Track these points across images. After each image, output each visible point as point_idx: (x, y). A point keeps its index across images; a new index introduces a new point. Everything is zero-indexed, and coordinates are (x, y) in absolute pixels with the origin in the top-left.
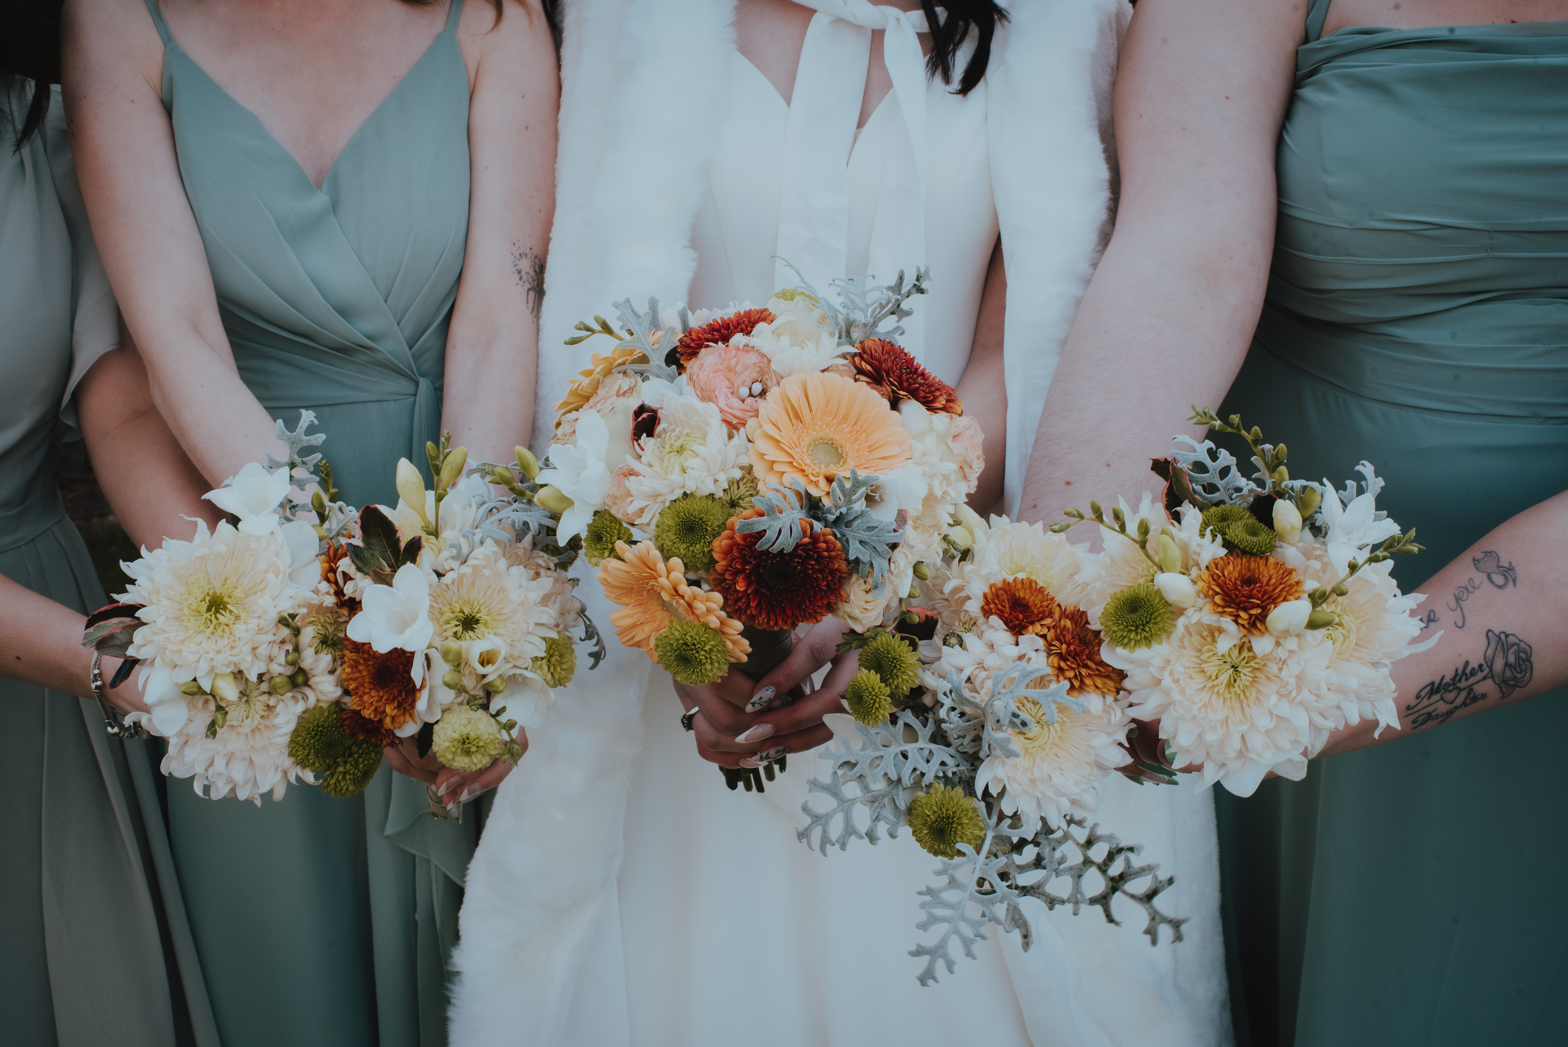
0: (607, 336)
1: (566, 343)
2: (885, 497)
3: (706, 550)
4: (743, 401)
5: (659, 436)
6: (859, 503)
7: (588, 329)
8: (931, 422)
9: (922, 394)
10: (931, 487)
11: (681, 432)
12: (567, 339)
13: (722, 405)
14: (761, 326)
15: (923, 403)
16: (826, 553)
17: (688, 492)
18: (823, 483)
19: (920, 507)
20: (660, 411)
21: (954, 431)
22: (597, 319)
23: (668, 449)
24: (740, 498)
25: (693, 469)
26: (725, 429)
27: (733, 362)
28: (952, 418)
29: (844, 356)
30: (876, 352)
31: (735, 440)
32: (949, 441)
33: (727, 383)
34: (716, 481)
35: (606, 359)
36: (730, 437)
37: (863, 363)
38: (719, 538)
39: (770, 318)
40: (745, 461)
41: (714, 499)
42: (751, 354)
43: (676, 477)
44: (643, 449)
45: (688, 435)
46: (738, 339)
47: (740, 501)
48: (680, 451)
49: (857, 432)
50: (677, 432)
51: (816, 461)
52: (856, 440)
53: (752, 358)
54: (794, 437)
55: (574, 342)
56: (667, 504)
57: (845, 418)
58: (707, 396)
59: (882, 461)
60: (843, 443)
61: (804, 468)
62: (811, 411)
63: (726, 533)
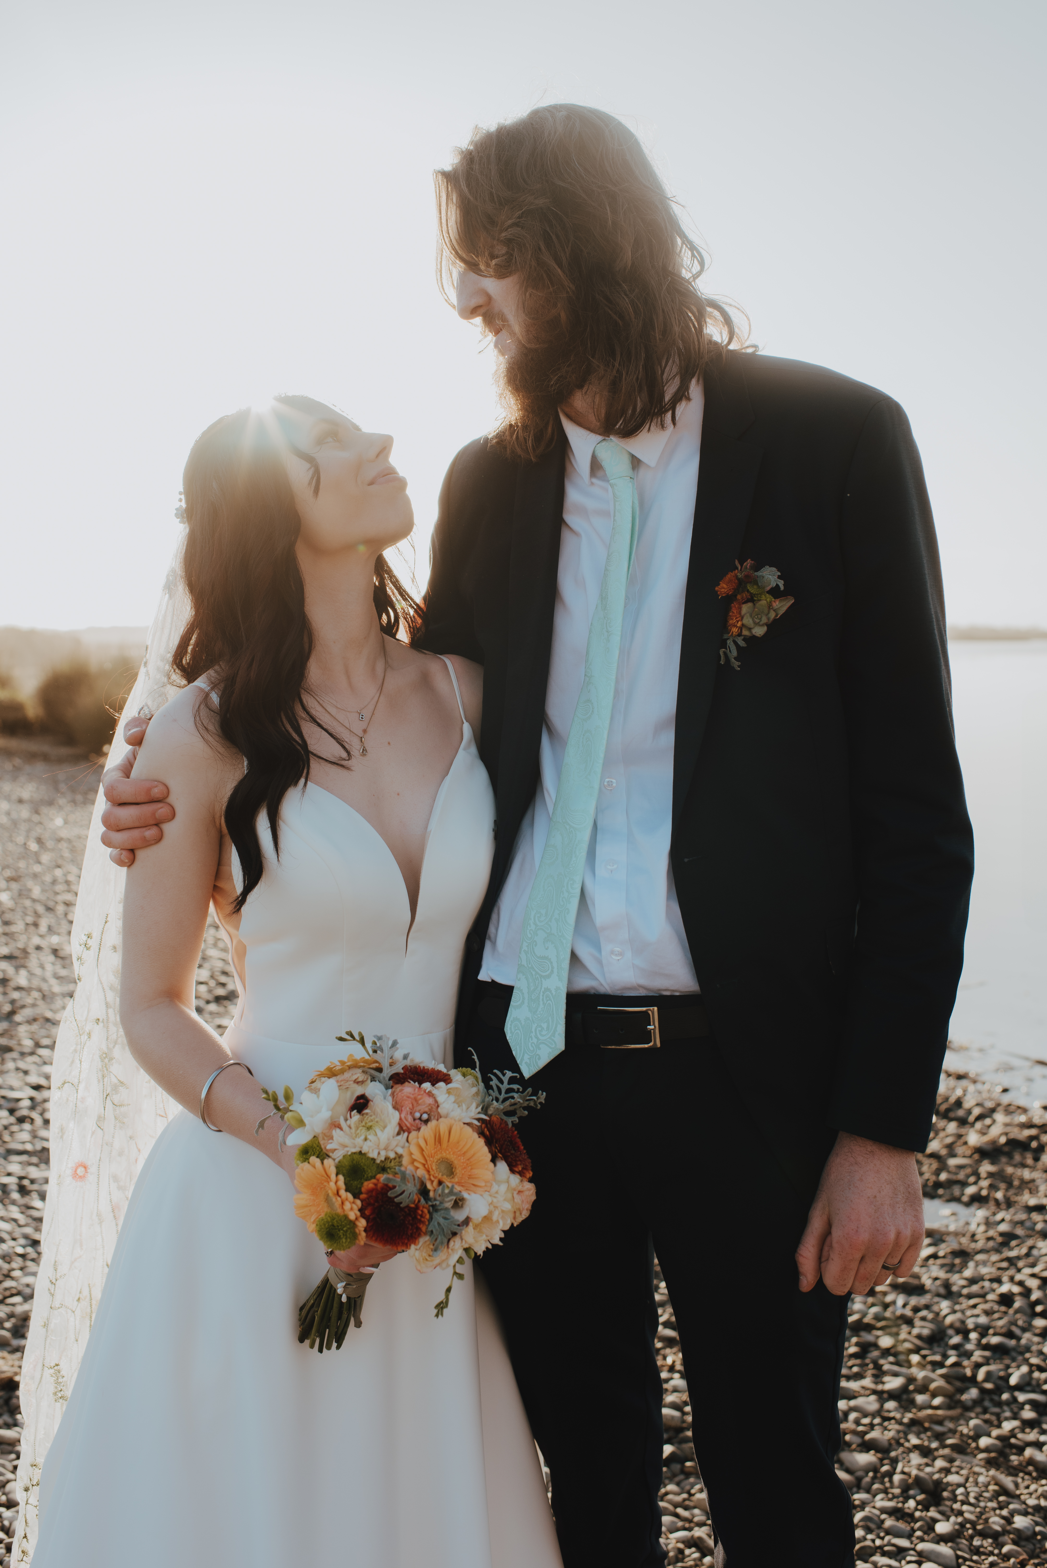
0: (360, 1046)
1: (336, 1038)
2: (465, 1206)
3: (359, 1186)
4: (414, 1120)
5: (363, 1115)
6: (449, 1203)
7: (352, 1036)
8: (509, 1177)
9: (510, 1160)
10: (491, 1213)
11: (374, 1119)
12: (339, 1036)
13: (403, 1116)
14: (441, 1084)
15: (509, 1165)
16: (419, 1217)
17: (363, 1152)
18: (435, 1183)
19: (480, 1220)
20: (371, 1102)
21: (520, 1188)
22: (360, 1034)
23: (363, 1124)
24: (389, 1168)
25: (370, 1141)
26: (397, 1129)
27: (419, 1097)
28: (522, 1181)
29: (479, 1120)
30: (496, 1125)
31: (399, 1137)
32: (515, 1193)
33: (411, 1106)
34: (379, 1153)
35: (356, 1060)
36: (398, 1134)
37: (486, 1129)
38: (369, 1182)
39: (449, 1081)
40: (400, 1151)
41: (374, 1162)
42: (431, 1098)
43: (359, 1141)
44: (351, 1117)
45: (377, 1122)
46: (427, 1086)
47: (388, 1170)
48: (369, 1128)
49: (467, 1164)
50: (372, 1118)
51: (438, 1170)
52: (465, 1168)
53: (430, 1101)
54: (433, 1152)
55: (341, 1039)
56: (349, 1153)
57: (464, 1153)
58: (397, 1107)
59: (472, 1186)
60: (457, 1167)
61: (431, 1170)
62: (449, 1141)
63: (374, 1181)
